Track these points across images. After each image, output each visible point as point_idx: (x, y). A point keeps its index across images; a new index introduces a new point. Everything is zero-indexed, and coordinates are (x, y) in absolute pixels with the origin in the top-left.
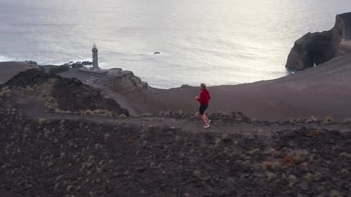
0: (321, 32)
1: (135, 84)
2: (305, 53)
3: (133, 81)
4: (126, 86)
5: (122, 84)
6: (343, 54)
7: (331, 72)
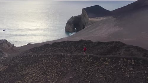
0: (77, 16)
1: (9, 46)
2: (73, 25)
3: (8, 44)
4: (6, 47)
5: (3, 46)
6: (91, 24)
7: (91, 31)
